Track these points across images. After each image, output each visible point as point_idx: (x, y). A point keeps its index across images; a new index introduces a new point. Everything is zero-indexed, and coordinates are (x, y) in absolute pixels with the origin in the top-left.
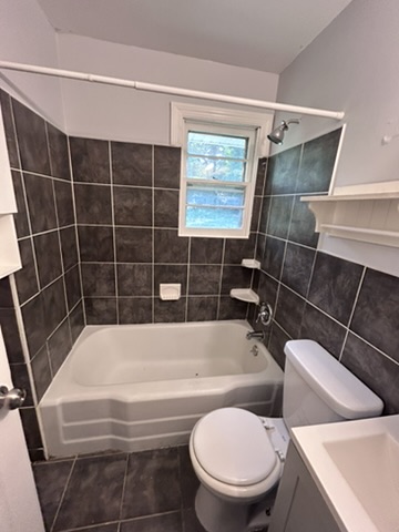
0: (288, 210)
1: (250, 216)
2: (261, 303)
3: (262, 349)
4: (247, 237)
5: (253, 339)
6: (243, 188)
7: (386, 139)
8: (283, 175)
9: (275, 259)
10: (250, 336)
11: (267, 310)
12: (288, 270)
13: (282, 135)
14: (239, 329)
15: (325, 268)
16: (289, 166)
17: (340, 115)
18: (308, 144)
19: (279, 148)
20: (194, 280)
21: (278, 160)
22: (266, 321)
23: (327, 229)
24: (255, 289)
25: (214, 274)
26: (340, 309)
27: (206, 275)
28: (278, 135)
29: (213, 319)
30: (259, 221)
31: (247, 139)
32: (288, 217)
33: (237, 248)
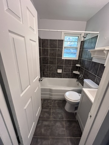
0: (87, 53)
1: (78, 54)
2: (80, 74)
3: (80, 84)
4: (77, 59)
5: (78, 82)
6: (77, 48)
7: (106, 38)
8: (86, 45)
9: (84, 64)
10: (77, 81)
11: (81, 75)
12: (86, 66)
13: (86, 36)
14: (74, 80)
15: (93, 65)
16: (88, 43)
17: (98, 32)
18: (92, 38)
19: (86, 39)
20: (65, 69)
21: (85, 41)
22: (81, 77)
23: (94, 56)
24: (79, 71)
25: (69, 68)
26: (95, 72)
27: (68, 68)
28: (85, 36)
29: (69, 78)
30: (80, 56)
31: (78, 37)
32: (87, 54)
33: (75, 62)
